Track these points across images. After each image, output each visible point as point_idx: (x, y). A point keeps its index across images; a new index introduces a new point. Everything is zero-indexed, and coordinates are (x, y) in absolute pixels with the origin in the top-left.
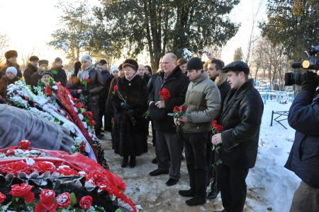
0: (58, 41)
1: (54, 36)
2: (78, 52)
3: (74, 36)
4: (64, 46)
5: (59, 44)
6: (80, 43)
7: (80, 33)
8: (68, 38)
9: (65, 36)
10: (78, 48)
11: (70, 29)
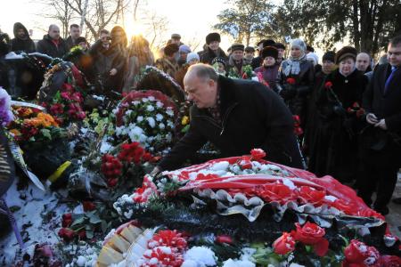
0: (226, 24)
1: (220, 17)
2: (248, 39)
3: (243, 18)
4: (232, 30)
5: (226, 27)
6: (252, 27)
7: (252, 13)
8: (237, 20)
9: (233, 17)
10: (249, 33)
11: (240, 9)
